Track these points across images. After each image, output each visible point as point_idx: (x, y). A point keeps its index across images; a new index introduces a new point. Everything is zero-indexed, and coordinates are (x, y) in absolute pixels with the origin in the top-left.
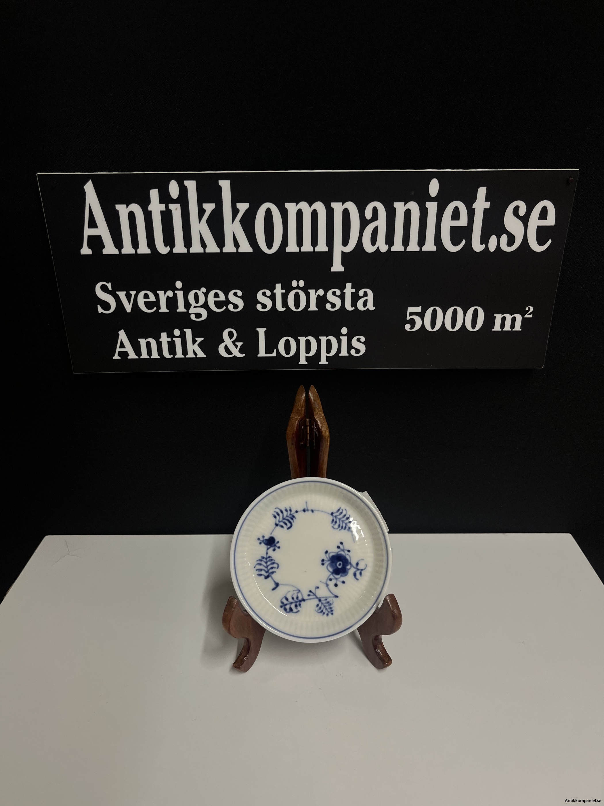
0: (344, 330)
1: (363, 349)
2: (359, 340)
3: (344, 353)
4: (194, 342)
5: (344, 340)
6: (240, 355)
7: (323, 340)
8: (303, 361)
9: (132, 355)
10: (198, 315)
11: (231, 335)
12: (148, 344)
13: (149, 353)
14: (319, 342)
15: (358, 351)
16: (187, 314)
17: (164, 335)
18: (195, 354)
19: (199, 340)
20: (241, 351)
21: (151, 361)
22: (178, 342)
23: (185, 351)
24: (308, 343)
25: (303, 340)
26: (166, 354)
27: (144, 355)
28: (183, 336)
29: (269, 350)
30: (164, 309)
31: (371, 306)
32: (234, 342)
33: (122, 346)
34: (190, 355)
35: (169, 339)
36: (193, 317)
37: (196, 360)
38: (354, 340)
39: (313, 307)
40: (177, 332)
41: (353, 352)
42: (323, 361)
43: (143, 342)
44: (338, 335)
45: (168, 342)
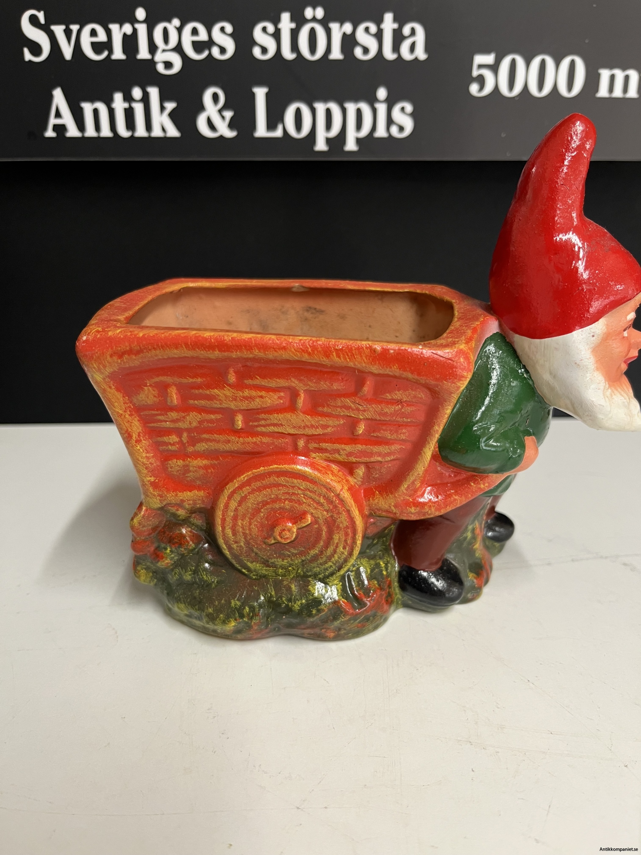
0: (382, 93)
1: (409, 125)
2: (403, 109)
3: (381, 132)
4: (162, 108)
5: (382, 108)
6: (230, 134)
7: (351, 108)
8: (321, 145)
9: (73, 132)
10: (168, 65)
11: (215, 97)
12: (96, 112)
13: (98, 128)
14: (344, 111)
15: (401, 129)
16: (152, 63)
17: (118, 97)
18: (164, 130)
19: (170, 106)
20: (231, 126)
21: (99, 140)
22: (139, 108)
23: (149, 126)
24: (328, 113)
25: (320, 107)
26: (123, 132)
27: (90, 132)
28: (146, 100)
29: (271, 126)
30: (118, 54)
31: (421, 54)
32: (220, 111)
33: (58, 115)
34: (157, 132)
35: (126, 105)
36: (160, 68)
37: (165, 141)
38: (396, 109)
39: (336, 54)
40: (137, 93)
41: (394, 130)
42: (351, 145)
43: (87, 108)
44: (372, 100)
45: (125, 109)
